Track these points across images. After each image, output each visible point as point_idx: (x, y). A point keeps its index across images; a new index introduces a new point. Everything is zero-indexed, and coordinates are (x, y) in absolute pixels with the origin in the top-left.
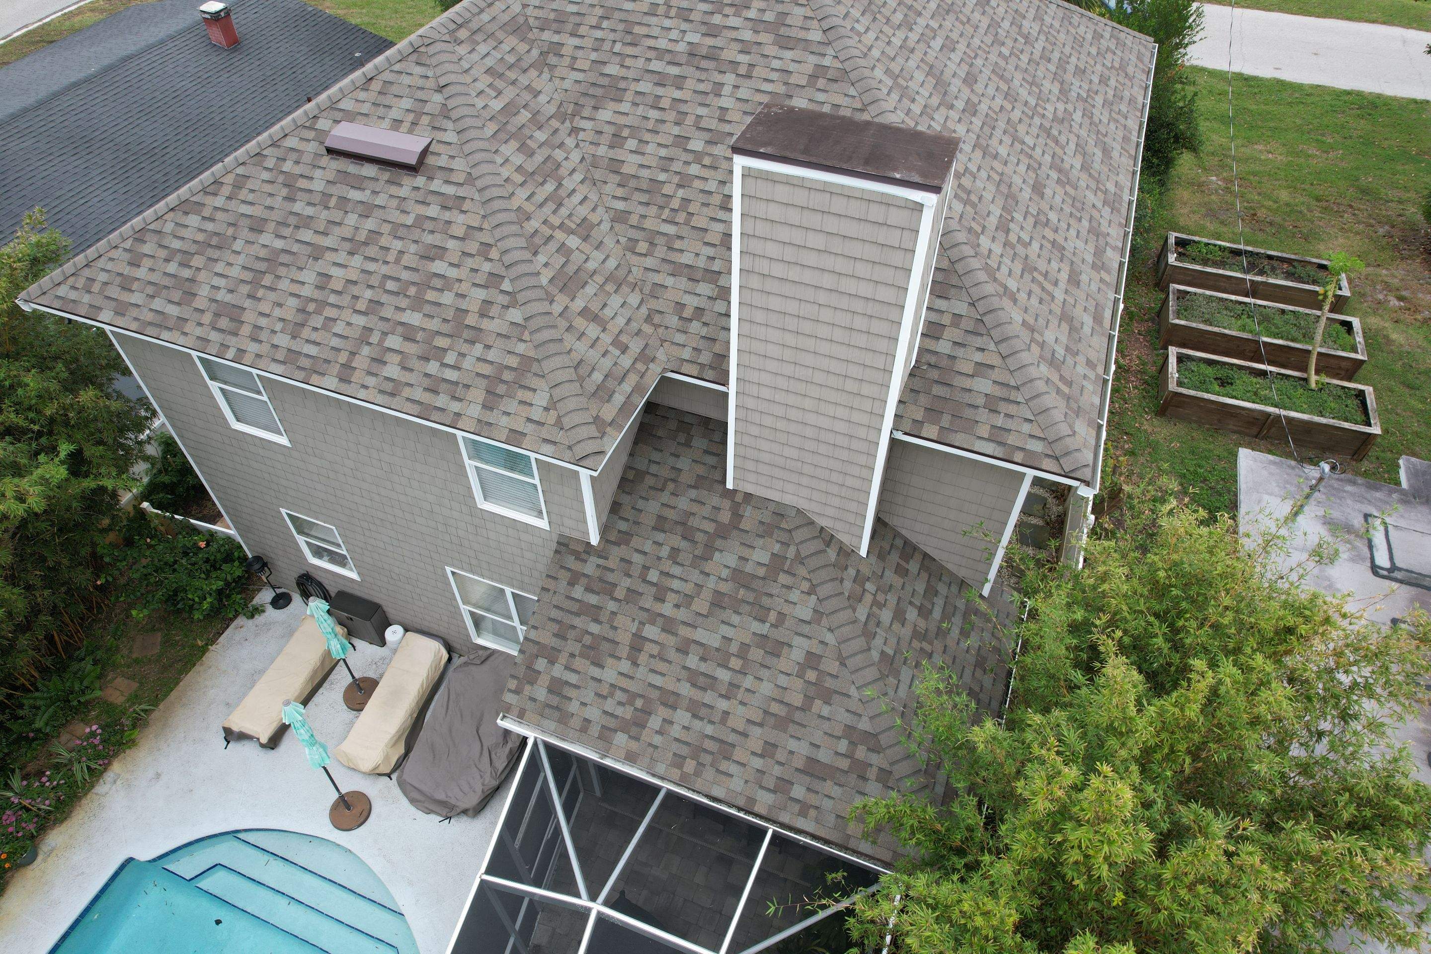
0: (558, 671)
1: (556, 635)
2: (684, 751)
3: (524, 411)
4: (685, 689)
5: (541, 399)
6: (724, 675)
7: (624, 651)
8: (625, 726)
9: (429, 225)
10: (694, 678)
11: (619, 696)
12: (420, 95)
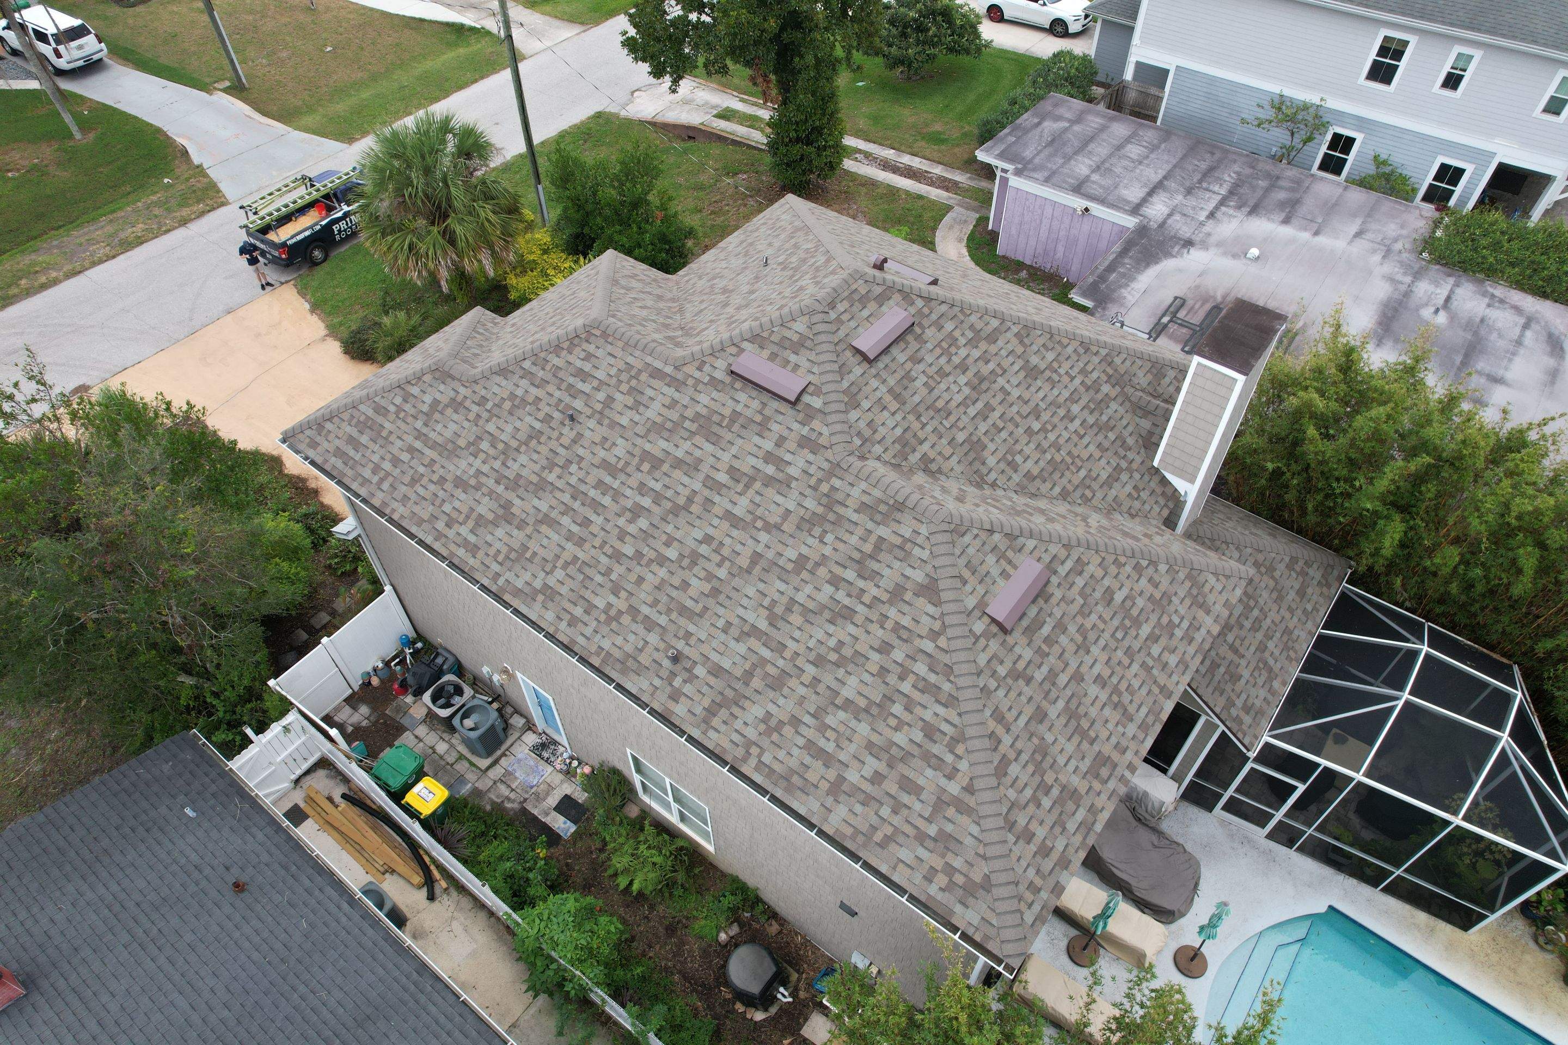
0: (1239, 703)
1: (1221, 695)
2: (1285, 653)
3: (1215, 593)
4: (1260, 636)
5: (1212, 580)
6: (1256, 612)
7: (1236, 658)
8: (1270, 679)
9: (1088, 590)
10: (1255, 628)
11: (1256, 674)
12: (987, 548)
